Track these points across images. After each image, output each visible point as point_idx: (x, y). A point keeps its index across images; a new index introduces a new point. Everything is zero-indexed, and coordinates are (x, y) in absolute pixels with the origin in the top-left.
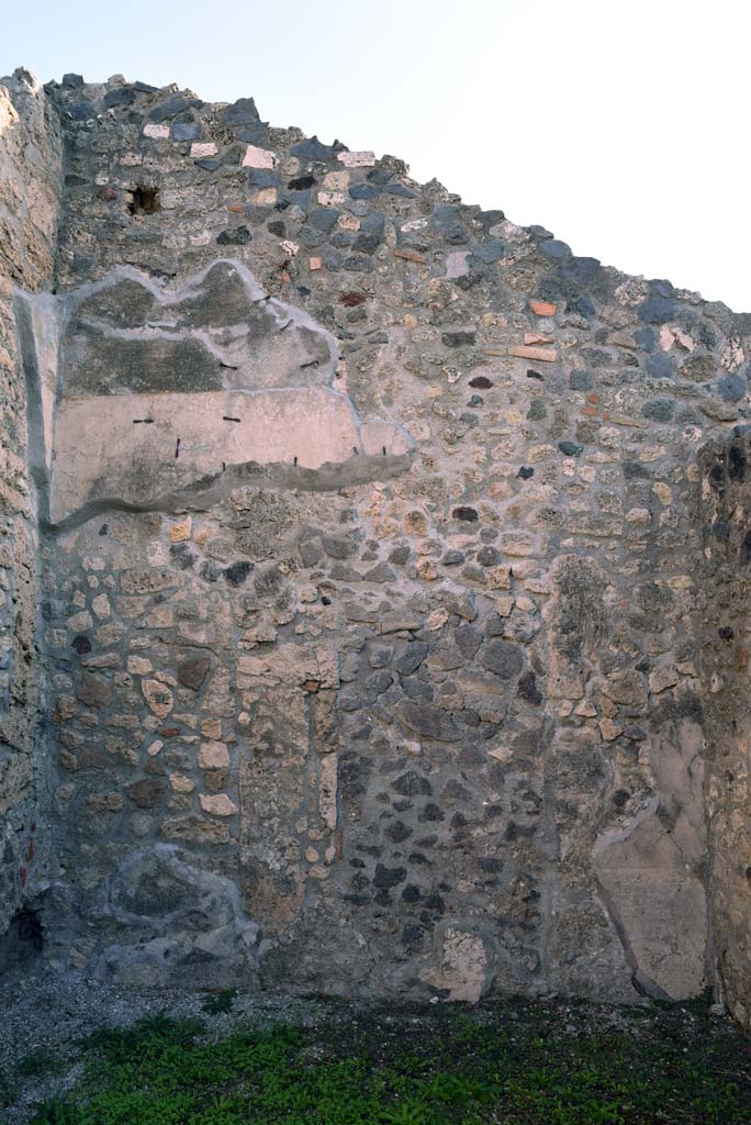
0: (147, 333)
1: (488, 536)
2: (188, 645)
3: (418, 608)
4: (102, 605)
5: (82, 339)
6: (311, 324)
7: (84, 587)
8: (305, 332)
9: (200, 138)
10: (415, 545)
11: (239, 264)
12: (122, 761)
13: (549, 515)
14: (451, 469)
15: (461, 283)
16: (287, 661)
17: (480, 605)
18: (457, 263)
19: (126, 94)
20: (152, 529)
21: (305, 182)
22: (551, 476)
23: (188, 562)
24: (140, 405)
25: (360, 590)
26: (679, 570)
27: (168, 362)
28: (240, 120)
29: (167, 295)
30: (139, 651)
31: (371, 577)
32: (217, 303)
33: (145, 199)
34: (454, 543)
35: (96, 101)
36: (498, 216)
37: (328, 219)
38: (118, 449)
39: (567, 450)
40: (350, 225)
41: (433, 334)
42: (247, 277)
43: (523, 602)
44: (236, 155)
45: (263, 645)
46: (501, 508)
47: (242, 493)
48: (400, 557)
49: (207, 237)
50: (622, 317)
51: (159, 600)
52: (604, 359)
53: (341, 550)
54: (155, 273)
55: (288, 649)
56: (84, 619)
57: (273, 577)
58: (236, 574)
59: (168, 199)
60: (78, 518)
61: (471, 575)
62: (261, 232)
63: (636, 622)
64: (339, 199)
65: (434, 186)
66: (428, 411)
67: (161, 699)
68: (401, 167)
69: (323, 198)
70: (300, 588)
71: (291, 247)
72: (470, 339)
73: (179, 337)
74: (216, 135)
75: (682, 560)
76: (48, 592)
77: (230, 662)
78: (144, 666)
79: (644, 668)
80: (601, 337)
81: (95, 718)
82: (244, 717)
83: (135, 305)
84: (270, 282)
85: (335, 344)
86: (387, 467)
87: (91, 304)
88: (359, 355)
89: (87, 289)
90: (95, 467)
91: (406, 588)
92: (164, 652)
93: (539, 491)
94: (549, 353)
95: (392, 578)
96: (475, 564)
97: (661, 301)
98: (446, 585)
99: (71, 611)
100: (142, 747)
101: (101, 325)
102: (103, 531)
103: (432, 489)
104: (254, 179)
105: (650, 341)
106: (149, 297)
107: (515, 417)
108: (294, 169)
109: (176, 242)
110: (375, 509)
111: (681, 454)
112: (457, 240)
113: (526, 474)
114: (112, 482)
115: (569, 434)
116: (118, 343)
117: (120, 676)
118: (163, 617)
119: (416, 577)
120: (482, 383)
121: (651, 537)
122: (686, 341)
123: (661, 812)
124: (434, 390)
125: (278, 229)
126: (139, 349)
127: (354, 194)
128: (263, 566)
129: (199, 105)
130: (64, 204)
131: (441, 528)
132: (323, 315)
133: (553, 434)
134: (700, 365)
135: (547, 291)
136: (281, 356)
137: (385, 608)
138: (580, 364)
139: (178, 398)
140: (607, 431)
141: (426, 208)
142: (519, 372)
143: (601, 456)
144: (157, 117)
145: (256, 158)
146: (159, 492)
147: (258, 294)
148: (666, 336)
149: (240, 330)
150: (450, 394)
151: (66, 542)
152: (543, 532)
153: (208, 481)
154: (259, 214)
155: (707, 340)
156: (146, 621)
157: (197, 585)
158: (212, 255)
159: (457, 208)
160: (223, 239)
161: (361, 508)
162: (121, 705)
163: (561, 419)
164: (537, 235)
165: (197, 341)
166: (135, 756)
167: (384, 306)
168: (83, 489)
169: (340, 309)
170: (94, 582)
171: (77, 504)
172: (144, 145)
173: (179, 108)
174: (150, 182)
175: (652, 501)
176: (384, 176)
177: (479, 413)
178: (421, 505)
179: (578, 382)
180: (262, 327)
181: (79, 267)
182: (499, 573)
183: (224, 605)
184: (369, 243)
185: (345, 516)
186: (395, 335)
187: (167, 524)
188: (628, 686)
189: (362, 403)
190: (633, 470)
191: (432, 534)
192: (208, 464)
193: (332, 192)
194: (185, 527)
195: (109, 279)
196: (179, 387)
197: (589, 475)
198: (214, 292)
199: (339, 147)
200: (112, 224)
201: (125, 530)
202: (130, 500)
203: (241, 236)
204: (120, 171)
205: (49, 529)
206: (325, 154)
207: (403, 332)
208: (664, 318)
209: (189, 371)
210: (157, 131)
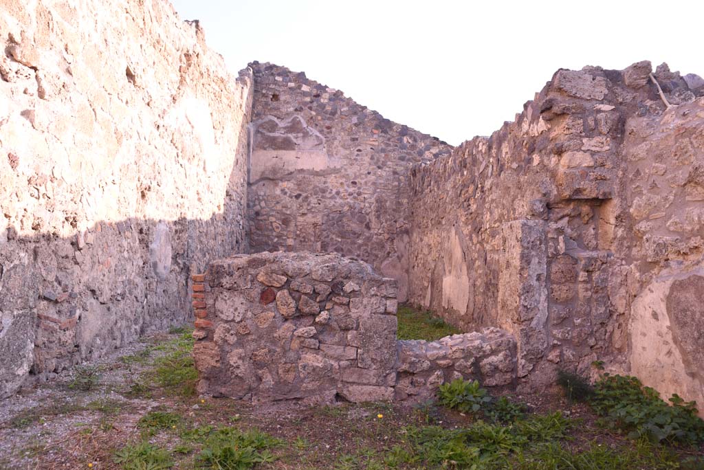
0: (276, 134)
1: (359, 188)
2: (285, 214)
3: (341, 205)
4: (263, 204)
5: (259, 135)
6: (318, 134)
7: (258, 199)
8: (317, 136)
9: (290, 81)
10: (341, 190)
11: (300, 117)
12: (267, 244)
13: (374, 184)
14: (351, 171)
15: (356, 125)
16: (310, 218)
17: (356, 205)
18: (355, 119)
19: (271, 67)
20: (277, 185)
21: (317, 96)
22: (375, 174)
23: (286, 193)
24: (275, 153)
25: (328, 201)
26: (405, 198)
27: (282, 142)
28: (301, 77)
29: (281, 124)
30: (272, 216)
31: (331, 198)
32: (294, 127)
33: (275, 97)
34: (351, 190)
35: (262, 69)
36: (365, 108)
37: (323, 106)
38: (269, 164)
39: (379, 168)
40: (329, 108)
41: (348, 138)
42: (302, 121)
43: (367, 205)
44: (300, 87)
45: (304, 214)
46: (363, 181)
47: (300, 176)
48: (338, 193)
49: (292, 109)
50: (395, 134)
51: (278, 203)
52: (389, 145)
53: (324, 191)
54: (278, 118)
55: (310, 215)
56: (258, 207)
57: (307, 197)
58: (298, 197)
59: (282, 98)
60: (258, 181)
61: (355, 198)
62: (306, 109)
63: (394, 210)
64: (326, 101)
65: (350, 99)
66: (346, 157)
67: (278, 228)
68: (342, 93)
69: (322, 100)
70: (313, 200)
71: (314, 113)
72: (357, 139)
73: (285, 136)
74: (295, 81)
75: (406, 195)
76: (248, 200)
77: (295, 218)
78: (273, 219)
79: (395, 222)
80: (389, 140)
81: (260, 233)
82: (298, 232)
83: (273, 127)
84: (308, 122)
85: (324, 140)
86: (335, 171)
87: (261, 125)
88: (330, 142)
89: (260, 121)
90: (262, 168)
91: (339, 201)
92: (279, 216)
93: (372, 178)
94: (376, 143)
95: (335, 198)
96: (356, 195)
97: (405, 130)
98: (349, 200)
99: (255, 205)
100: (272, 240)
101: (264, 131)
102: (264, 185)
103: (346, 176)
104: (305, 94)
105: (401, 140)
106: (277, 124)
107: (367, 159)
108: (315, 92)
109: (284, 110)
110: (332, 181)
111: (407, 169)
112: (355, 113)
113: (369, 173)
114: (267, 172)
115: (380, 164)
116: (269, 136)
117: (267, 222)
118: (279, 207)
119: (341, 198)
120: (359, 150)
121: (399, 190)
122: (410, 141)
123: (398, 257)
124: (348, 152)
125: (310, 108)
126: (274, 139)
127: (330, 99)
128: (304, 195)
129: (290, 72)
130: (254, 98)
131: (348, 186)
132: (321, 132)
133: (376, 163)
134: (413, 147)
135: (377, 127)
136: (310, 142)
137: (334, 205)
138: (383, 146)
139: (284, 151)
140: (389, 163)
141: (348, 104)
142: (368, 148)
143: (387, 169)
144: (279, 75)
145: (305, 88)
146: (279, 175)
147: (305, 126)
148: (405, 139)
149: (300, 135)
150: (351, 153)
151: (254, 188)
152: (372, 188)
153: (291, 173)
154: (305, 104)
155: (415, 140)
156: (275, 208)
157: (288, 199)
158: (293, 114)
159: (356, 105)
160: (296, 110)
161: (329, 180)
162: (267, 229)
163: (378, 160)
164: (375, 113)
165: (289, 137)
166: (270, 242)
167: (336, 130)
168: (259, 174)
169: (325, 130)
170: (261, 198)
171: (258, 178)
172: (276, 82)
173: (285, 72)
174: (278, 93)
175: (399, 181)
176: (337, 95)
177: (358, 158)
178: (343, 180)
179: (383, 150)
180: (306, 135)
181: (258, 115)
182: (361, 198)
183: (294, 204)
184: (333, 113)
185: (325, 183)
186: (339, 138)
187: (280, 184)
188: (391, 226)
189: (330, 154)
190: (395, 173)
191: (346, 187)
192: (291, 169)
193: (324, 99)
194: (285, 185)
195: (266, 119)
196: (284, 149)
197: (384, 174)
198: (294, 124)
199: (326, 87)
200: (267, 104)
201: (270, 185)
202: (271, 177)
203: (301, 110)
204: (269, 89)
205: (249, 184)
206: (323, 88)
207: (341, 137)
208: (405, 135)
209: (287, 145)
210: (279, 79)
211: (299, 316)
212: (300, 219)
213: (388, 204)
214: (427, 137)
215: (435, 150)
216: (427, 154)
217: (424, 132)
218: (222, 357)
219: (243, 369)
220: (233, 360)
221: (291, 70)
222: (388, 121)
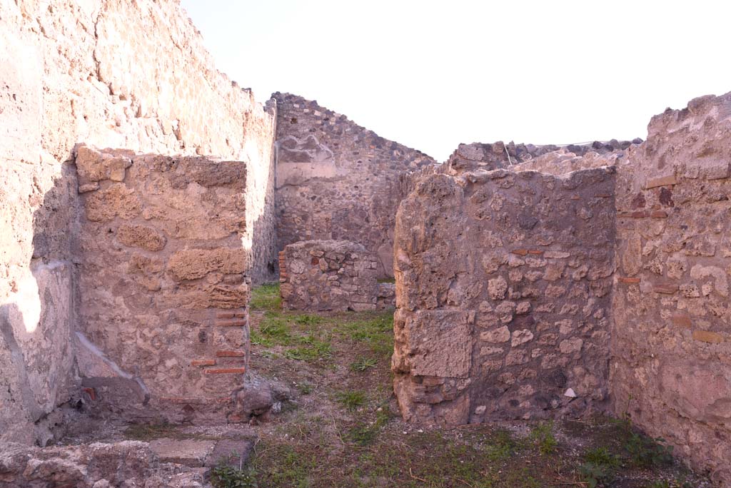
0: (296, 150)
1: (360, 191)
2: (303, 212)
3: (347, 204)
4: (287, 204)
5: (283, 151)
6: (328, 150)
7: (283, 200)
8: (327, 151)
9: (305, 108)
10: (347, 193)
11: (314, 137)
12: (291, 235)
13: (371, 187)
14: (354, 178)
15: (356, 142)
16: (323, 215)
17: (358, 204)
18: (356, 138)
19: (290, 97)
20: (297, 189)
21: (327, 119)
22: (372, 180)
23: (304, 196)
24: (295, 165)
25: (336, 201)
26: (395, 198)
27: (301, 156)
28: (313, 105)
29: (299, 142)
30: (294, 213)
31: (339, 199)
32: (310, 144)
33: (294, 120)
34: (354, 192)
35: (283, 98)
36: (364, 128)
37: (331, 128)
38: (290, 174)
39: (375, 175)
40: (336, 129)
41: (351, 152)
42: (315, 139)
43: (366, 203)
44: (313, 112)
45: (318, 212)
46: (363, 186)
47: (315, 183)
48: (344, 195)
49: (307, 130)
50: (387, 149)
51: (298, 203)
52: (382, 157)
53: (333, 194)
54: (297, 137)
55: (323, 212)
56: (283, 207)
57: (320, 199)
58: (313, 198)
59: (300, 121)
60: (282, 187)
61: (357, 198)
62: (318, 130)
63: (387, 207)
64: (334, 123)
65: (352, 122)
66: (350, 167)
67: (298, 222)
68: (346, 117)
69: (330, 123)
70: (325, 201)
71: (324, 133)
72: (358, 153)
73: (302, 151)
74: (309, 108)
75: (396, 196)
76: (275, 201)
77: (312, 215)
78: (295, 216)
79: (388, 216)
80: (382, 153)
81: (285, 226)
82: (314, 225)
83: (293, 144)
84: (320, 140)
85: (332, 153)
86: (342, 178)
87: (284, 143)
88: (337, 156)
89: (283, 140)
90: (286, 177)
91: (345, 201)
92: (299, 213)
93: (370, 183)
94: (373, 156)
95: (342, 199)
96: (358, 196)
97: (395, 146)
98: (352, 200)
99: (280, 205)
100: (294, 232)
101: (286, 148)
102: (287, 189)
103: (350, 182)
104: (317, 118)
105: (392, 154)
106: (296, 142)
107: (366, 168)
108: (325, 116)
109: (301, 131)
110: (340, 186)
111: (396, 176)
112: (356, 133)
113: (368, 179)
114: (289, 180)
115: (375, 172)
116: (290, 152)
117: (290, 218)
118: (299, 206)
119: (347, 199)
120: (360, 162)
121: (390, 191)
122: (399, 154)
123: (390, 243)
124: (351, 163)
125: (322, 129)
126: (294, 154)
127: (337, 122)
128: (318, 196)
129: (305, 101)
130: (277, 122)
131: (352, 190)
132: (330, 148)
133: (373, 172)
134: (401, 158)
135: (373, 143)
136: (322, 156)
137: (341, 205)
138: (378, 158)
139: (303, 163)
140: (383, 171)
141: (351, 126)
142: (367, 160)
143: (382, 176)
144: (296, 103)
145: (317, 113)
146: (298, 182)
147: (318, 143)
148: (395, 152)
149: (315, 150)
150: (354, 164)
151: (280, 192)
152: (370, 191)
153: (308, 180)
154: (318, 125)
155: (403, 153)
156: (296, 207)
157: (306, 200)
158: (309, 134)
159: (357, 127)
160: (311, 131)
161: (337, 186)
162: (290, 223)
163: (374, 169)
164: (371, 132)
165: (306, 153)
166: (293, 233)
167: (342, 146)
168: (284, 181)
169: (333, 146)
170: (285, 199)
171: (282, 184)
172: (294, 109)
173: (301, 101)
174: (295, 117)
175: (391, 185)
176: (342, 119)
177: (359, 168)
178: (348, 185)
179: (378, 162)
180: (319, 150)
181: (281, 135)
182: (362, 198)
183: (311, 204)
184: (339, 133)
185: (334, 187)
186: (344, 152)
187: (300, 188)
188: (385, 219)
189: (337, 165)
190: (387, 179)
191: (350, 191)
192: (308, 177)
193: (332, 122)
194: (303, 189)
195: (287, 139)
196: (302, 162)
197: (379, 180)
198: (309, 142)
199: (333, 112)
200: (288, 126)
201: (292, 190)
202: (292, 184)
203: (314, 130)
204: (289, 114)
205: (276, 189)
206: (331, 113)
207: (345, 151)
208: (394, 149)
209: (304, 158)
210: (297, 106)
211: (330, 270)
212: (316, 215)
213: (382, 202)
214: (411, 150)
215: (418, 161)
216: (412, 164)
217: (409, 146)
218: (294, 291)
219: (304, 296)
220: (299, 292)
221: (306, 99)
222: (381, 139)
